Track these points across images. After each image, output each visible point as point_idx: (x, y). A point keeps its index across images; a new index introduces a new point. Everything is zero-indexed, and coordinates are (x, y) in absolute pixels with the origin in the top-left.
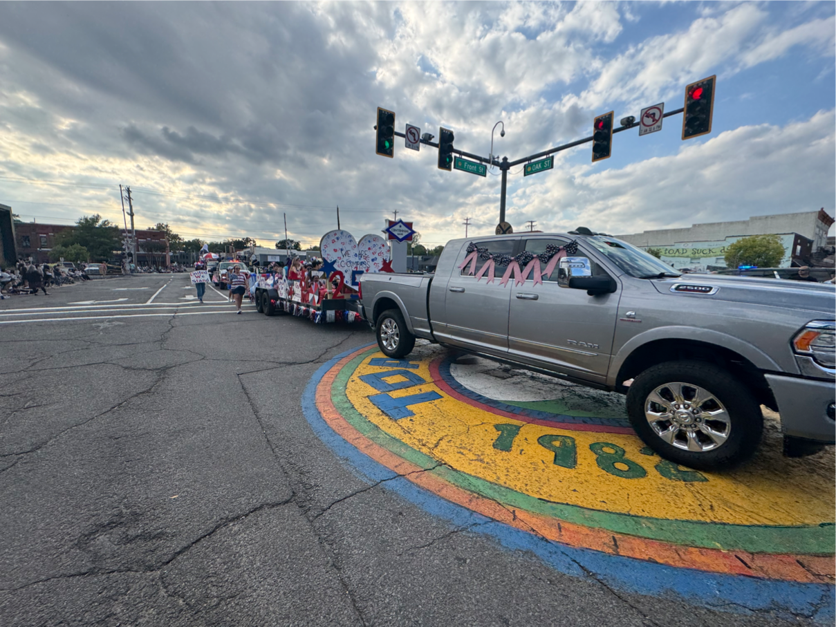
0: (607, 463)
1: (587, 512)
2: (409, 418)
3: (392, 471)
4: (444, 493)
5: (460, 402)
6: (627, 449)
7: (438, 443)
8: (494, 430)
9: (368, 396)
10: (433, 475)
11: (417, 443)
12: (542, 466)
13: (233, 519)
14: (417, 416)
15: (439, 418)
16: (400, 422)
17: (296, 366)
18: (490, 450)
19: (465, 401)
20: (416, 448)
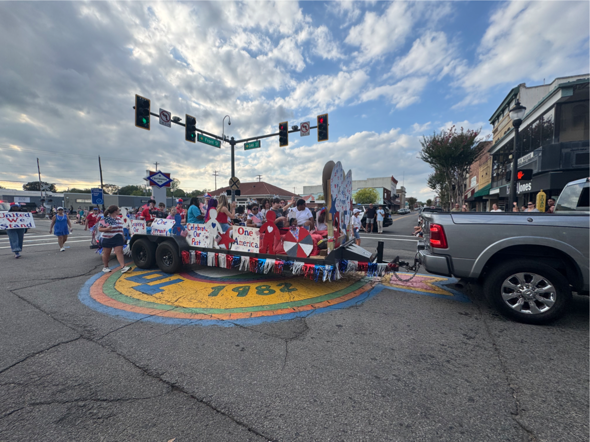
0: (260, 292)
1: (244, 309)
2: (161, 293)
3: (147, 315)
4: (177, 316)
5: (194, 281)
6: (271, 286)
7: (177, 300)
8: (211, 289)
9: (132, 287)
10: (172, 312)
11: (164, 302)
12: (231, 298)
13: (39, 353)
14: (166, 291)
15: (180, 290)
16: (154, 295)
17: (69, 279)
18: (206, 297)
19: (198, 280)
20: (163, 304)
